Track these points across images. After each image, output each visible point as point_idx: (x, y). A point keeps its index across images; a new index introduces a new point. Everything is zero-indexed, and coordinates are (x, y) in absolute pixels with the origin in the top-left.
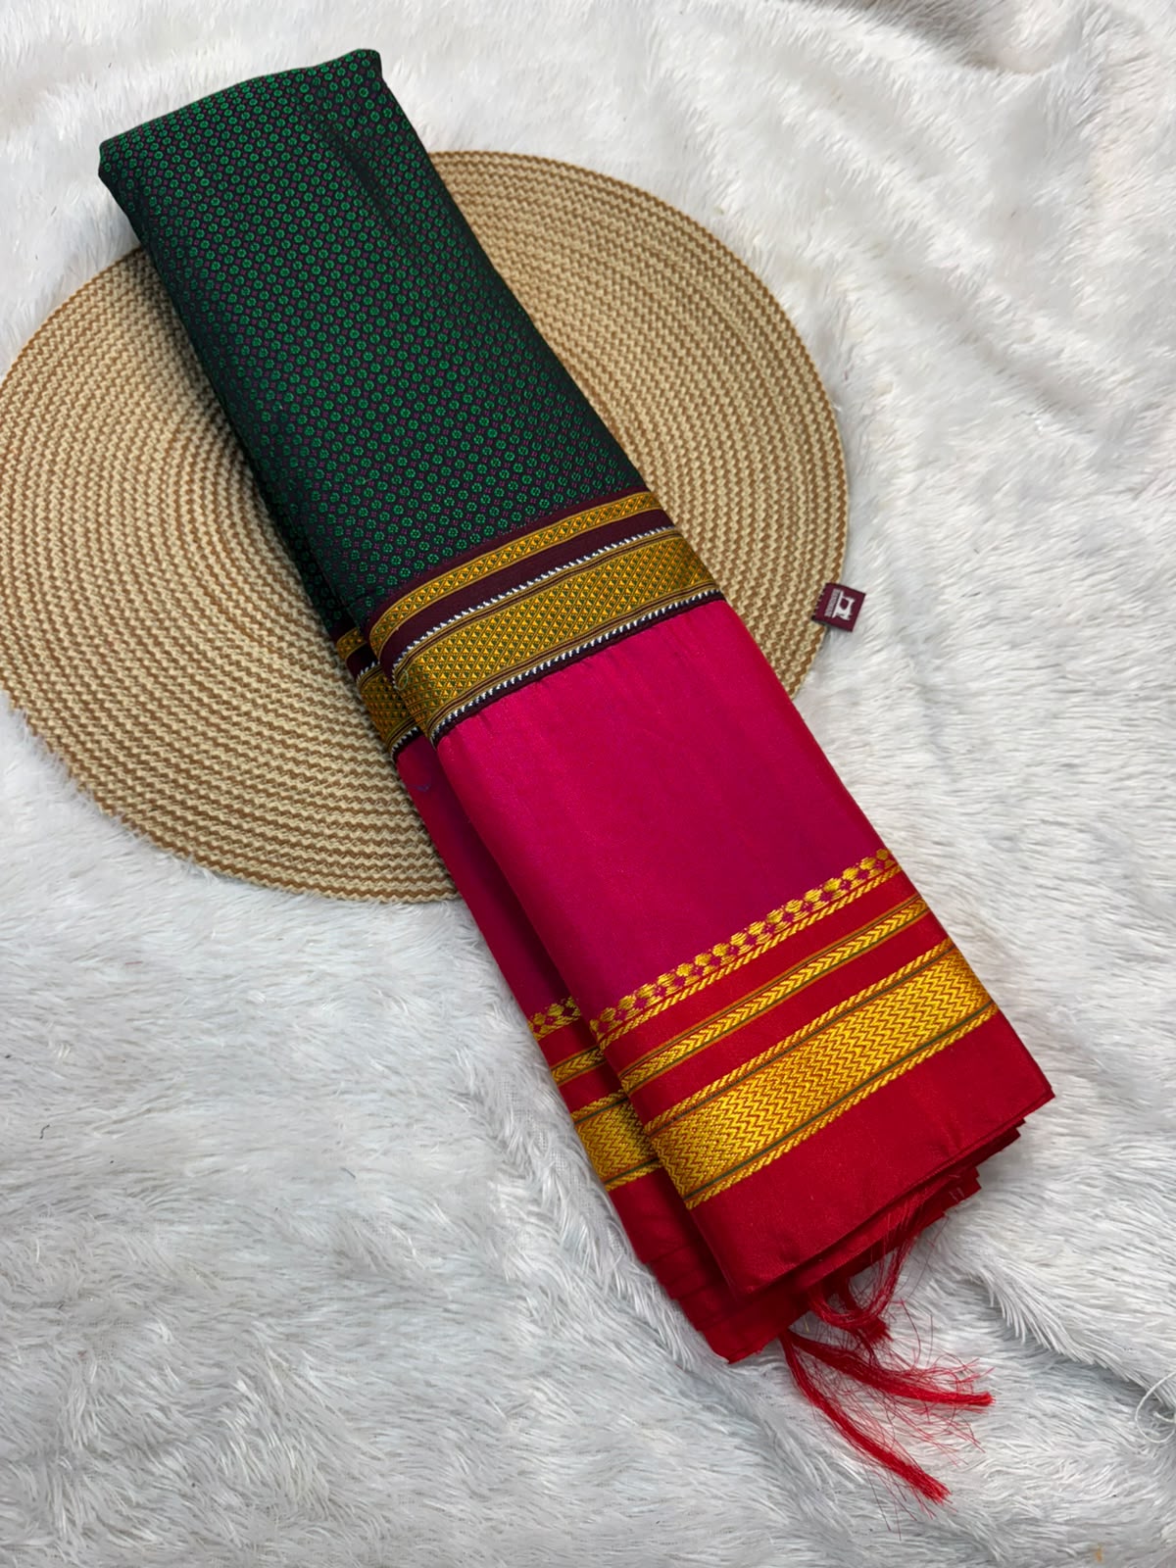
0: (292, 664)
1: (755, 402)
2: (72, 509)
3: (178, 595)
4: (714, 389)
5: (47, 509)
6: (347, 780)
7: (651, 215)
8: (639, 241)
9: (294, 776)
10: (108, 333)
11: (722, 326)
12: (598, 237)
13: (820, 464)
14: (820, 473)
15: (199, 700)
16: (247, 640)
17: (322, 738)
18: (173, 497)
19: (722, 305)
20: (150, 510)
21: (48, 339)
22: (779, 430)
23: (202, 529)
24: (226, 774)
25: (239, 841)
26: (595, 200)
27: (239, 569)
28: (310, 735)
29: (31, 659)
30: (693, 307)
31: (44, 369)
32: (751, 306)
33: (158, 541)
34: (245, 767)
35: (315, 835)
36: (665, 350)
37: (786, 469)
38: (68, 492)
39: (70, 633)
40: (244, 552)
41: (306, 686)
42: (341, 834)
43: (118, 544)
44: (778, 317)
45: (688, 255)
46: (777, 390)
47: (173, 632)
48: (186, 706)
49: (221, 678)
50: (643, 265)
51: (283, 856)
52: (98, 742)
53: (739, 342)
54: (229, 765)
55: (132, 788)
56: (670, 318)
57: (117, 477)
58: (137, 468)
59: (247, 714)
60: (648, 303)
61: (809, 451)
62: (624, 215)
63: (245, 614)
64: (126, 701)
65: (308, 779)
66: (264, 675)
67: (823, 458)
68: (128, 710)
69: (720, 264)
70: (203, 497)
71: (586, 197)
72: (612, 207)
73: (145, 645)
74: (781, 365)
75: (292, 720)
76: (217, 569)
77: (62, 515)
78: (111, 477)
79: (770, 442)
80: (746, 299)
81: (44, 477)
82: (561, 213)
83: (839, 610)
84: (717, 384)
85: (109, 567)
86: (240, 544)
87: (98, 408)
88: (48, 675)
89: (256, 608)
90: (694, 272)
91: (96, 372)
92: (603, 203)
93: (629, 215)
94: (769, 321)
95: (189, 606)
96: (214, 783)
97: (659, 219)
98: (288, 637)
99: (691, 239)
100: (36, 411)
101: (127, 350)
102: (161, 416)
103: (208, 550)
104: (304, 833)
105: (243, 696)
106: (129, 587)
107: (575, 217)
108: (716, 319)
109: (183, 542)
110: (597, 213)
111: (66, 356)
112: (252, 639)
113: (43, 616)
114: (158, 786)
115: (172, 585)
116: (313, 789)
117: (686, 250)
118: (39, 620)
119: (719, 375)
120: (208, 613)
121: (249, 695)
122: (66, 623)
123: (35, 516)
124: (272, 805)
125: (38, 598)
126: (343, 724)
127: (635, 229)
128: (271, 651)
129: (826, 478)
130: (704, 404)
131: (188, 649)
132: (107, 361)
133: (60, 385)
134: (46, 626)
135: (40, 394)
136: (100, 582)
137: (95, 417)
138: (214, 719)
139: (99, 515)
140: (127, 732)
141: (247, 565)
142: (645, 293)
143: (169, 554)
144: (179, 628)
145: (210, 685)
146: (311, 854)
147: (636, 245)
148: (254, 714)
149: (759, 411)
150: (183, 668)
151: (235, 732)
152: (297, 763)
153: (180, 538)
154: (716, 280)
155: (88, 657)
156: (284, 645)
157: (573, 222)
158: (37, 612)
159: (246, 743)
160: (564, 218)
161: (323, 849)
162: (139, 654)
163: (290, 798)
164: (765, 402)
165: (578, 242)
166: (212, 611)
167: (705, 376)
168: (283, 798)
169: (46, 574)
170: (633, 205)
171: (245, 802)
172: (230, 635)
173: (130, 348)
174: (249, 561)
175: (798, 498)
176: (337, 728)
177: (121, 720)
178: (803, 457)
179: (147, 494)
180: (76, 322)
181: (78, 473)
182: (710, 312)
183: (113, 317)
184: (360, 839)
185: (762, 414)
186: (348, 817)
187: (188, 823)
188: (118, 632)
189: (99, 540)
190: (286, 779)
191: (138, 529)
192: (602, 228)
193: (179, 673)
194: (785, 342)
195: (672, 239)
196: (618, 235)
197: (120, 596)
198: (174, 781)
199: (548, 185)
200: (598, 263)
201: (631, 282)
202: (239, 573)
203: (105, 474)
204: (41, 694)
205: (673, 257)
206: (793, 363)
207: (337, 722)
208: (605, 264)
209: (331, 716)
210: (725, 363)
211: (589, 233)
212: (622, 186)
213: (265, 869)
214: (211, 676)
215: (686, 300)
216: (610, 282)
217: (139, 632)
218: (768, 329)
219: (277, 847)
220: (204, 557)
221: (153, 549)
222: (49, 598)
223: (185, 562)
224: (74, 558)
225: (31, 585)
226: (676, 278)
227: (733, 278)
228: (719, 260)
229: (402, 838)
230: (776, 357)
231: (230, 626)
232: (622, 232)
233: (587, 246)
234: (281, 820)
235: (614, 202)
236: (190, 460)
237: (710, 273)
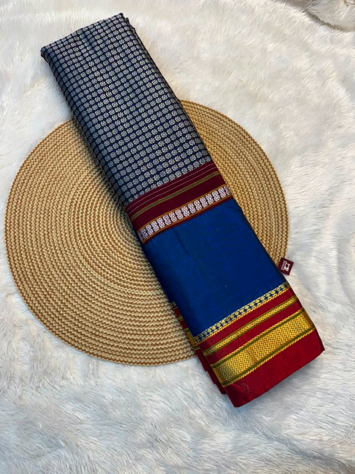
0: (111, 282)
1: (259, 192)
2: (39, 226)
3: (75, 258)
4: (246, 186)
5: (30, 225)
6: (128, 323)
7: (227, 124)
8: (223, 132)
9: (112, 322)
10: (49, 161)
11: (249, 165)
12: (209, 130)
13: (280, 215)
14: (280, 218)
15: (82, 295)
16: (97, 274)
17: (120, 308)
18: (72, 224)
19: (250, 158)
20: (65, 228)
21: (29, 163)
22: (267, 203)
23: (82, 235)
24: (90, 321)
25: (95, 344)
26: (209, 117)
27: (94, 248)
28: (117, 307)
29: (27, 279)
30: (240, 157)
31: (28, 174)
32: (259, 159)
33: (68, 239)
34: (96, 318)
35: (119, 342)
36: (230, 171)
37: (269, 216)
38: (37, 220)
39: (39, 270)
40: (96, 242)
41: (116, 289)
42: (127, 342)
43: (55, 240)
44: (268, 163)
45: (239, 139)
46: (267, 188)
47: (73, 271)
48: (77, 297)
49: (89, 287)
50: (224, 141)
51: (109, 350)
52: (50, 309)
53: (255, 171)
54: (92, 318)
55: (61, 325)
56: (232, 160)
57: (54, 215)
58: (60, 213)
59: (97, 299)
60: (225, 154)
61: (277, 211)
62: (218, 123)
63: (96, 265)
64: (58, 294)
65: (116, 323)
66: (102, 286)
67: (281, 213)
68: (59, 298)
69: (249, 143)
70: (82, 223)
71: (206, 116)
72: (214, 120)
73: (64, 275)
74: (268, 180)
75: (111, 301)
76: (87, 249)
77: (36, 228)
78: (52, 215)
79: (264, 206)
80: (258, 156)
81: (29, 214)
82: (197, 121)
83: (285, 268)
84: (247, 184)
85: (52, 248)
86: (94, 240)
87: (46, 190)
88: (33, 285)
89: (100, 263)
90: (241, 145)
91: (45, 176)
92: (211, 119)
93: (220, 123)
94: (265, 165)
95: (78, 262)
96: (87, 324)
97: (230, 126)
98: (110, 272)
99: (240, 133)
100: (26, 190)
101: (55, 167)
102: (67, 193)
103: (84, 242)
104: (115, 342)
105: (96, 293)
106: (59, 255)
107: (202, 123)
108: (247, 162)
109: (76, 240)
110: (209, 122)
111: (35, 170)
112: (99, 274)
113: (30, 264)
114: (69, 325)
115: (73, 255)
116: (118, 326)
117: (238, 137)
118: (29, 265)
119: (248, 181)
120: (84, 264)
121: (97, 293)
122: (38, 267)
123: (27, 228)
124: (105, 332)
125: (29, 257)
126: (127, 303)
127: (222, 128)
128: (104, 278)
129: (282, 220)
130: (243, 191)
131: (78, 277)
132: (49, 172)
133: (33, 180)
134: (32, 268)
135: (27, 184)
136: (49, 253)
137: (46, 193)
138: (86, 301)
139: (48, 229)
140: (59, 306)
141: (97, 247)
142: (224, 151)
143: (72, 244)
144: (75, 270)
145: (85, 290)
146: (118, 349)
147: (222, 134)
148: (99, 300)
149: (261, 195)
150: (77, 284)
151: (93, 306)
152: (113, 317)
153: (75, 238)
154: (248, 149)
155: (46, 279)
156: (108, 275)
157: (201, 124)
158: (29, 263)
159: (97, 310)
160: (198, 123)
161: (121, 347)
162: (62, 278)
163: (111, 329)
164: (262, 192)
165: (203, 131)
166: (85, 263)
167: (243, 181)
168: (109, 329)
169: (31, 249)
170: (221, 120)
171: (97, 331)
172: (91, 272)
173: (56, 166)
174: (97, 246)
175: (273, 226)
176: (125, 304)
177: (57, 301)
178: (275, 212)
179: (64, 222)
180: (38, 157)
181: (41, 214)
182: (245, 159)
183: (50, 155)
184: (133, 344)
185: (262, 196)
186: (128, 336)
187: (79, 338)
188: (55, 271)
189: (48, 238)
190: (109, 322)
191: (62, 235)
192: (211, 127)
193: (75, 285)
194: (270, 172)
195: (234, 133)
196: (216, 130)
197: (56, 258)
198: (74, 323)
199: (193, 111)
200: (209, 139)
201: (220, 147)
202: (94, 250)
203: (50, 214)
204: (31, 292)
205: (234, 139)
206: (273, 180)
207: (125, 302)
208: (211, 140)
209: (123, 300)
210: (250, 177)
211: (206, 129)
212: (218, 113)
213: (103, 354)
214: (85, 286)
215: (238, 155)
216: (213, 146)
217: (62, 271)
218: (265, 167)
219: (107, 347)
220: (83, 245)
221: (66, 242)
222: (32, 257)
223: (77, 247)
224: (40, 243)
225: (26, 253)
226: (234, 147)
227: (254, 149)
228: (249, 142)
229: (146, 344)
230: (267, 177)
231: (92, 269)
232: (217, 129)
233: (205, 133)
234: (108, 337)
235: (215, 119)
236: (77, 209)
237: (246, 146)
